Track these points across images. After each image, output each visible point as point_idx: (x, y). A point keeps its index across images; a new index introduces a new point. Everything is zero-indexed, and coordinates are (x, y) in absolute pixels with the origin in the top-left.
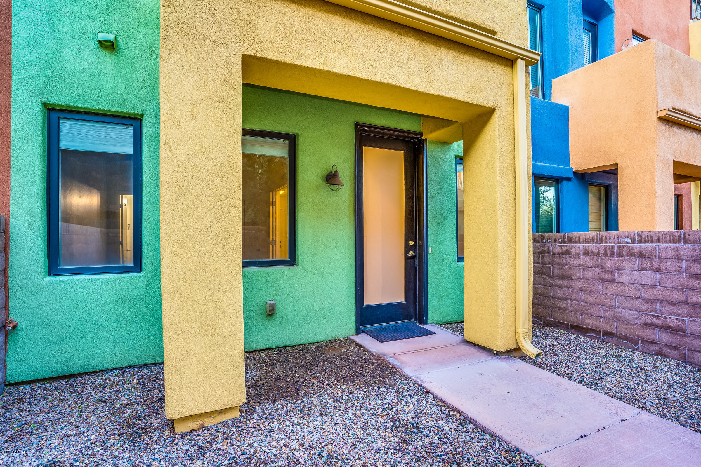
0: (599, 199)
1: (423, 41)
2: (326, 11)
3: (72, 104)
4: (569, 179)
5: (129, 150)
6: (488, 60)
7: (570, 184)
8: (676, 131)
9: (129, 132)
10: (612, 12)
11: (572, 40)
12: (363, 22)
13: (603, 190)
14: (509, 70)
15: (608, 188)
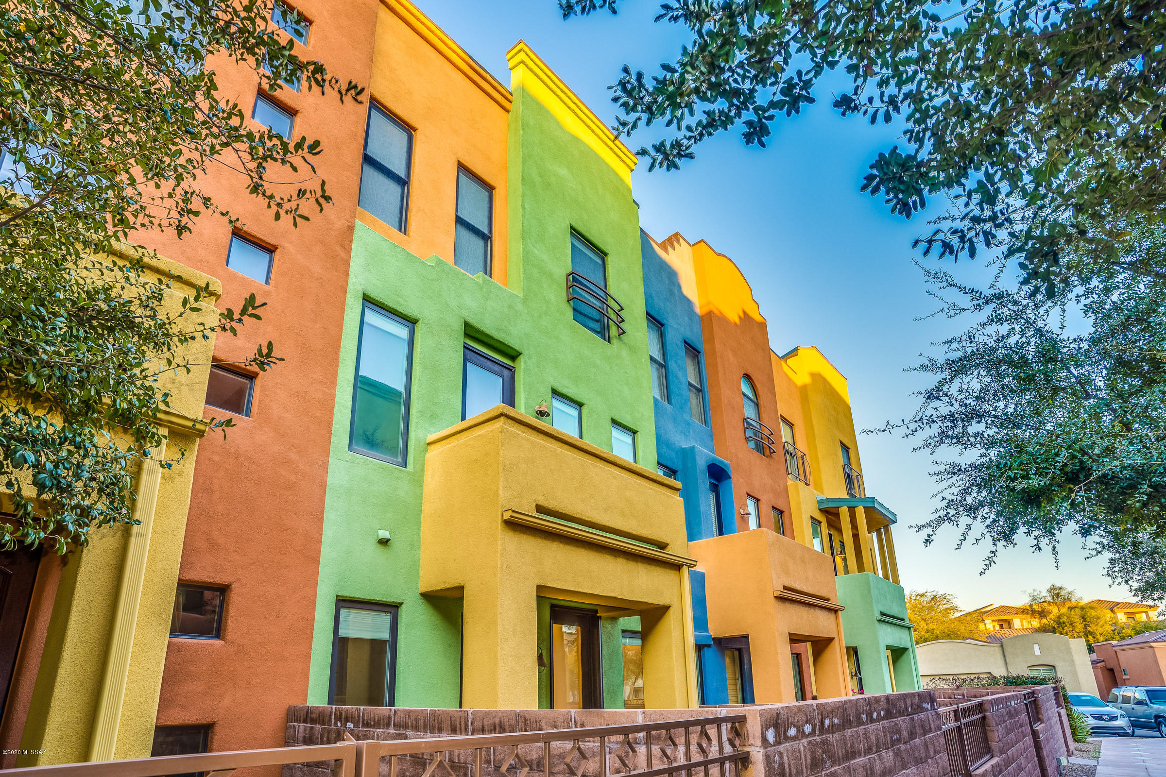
0: (734, 661)
1: (628, 559)
2: (578, 547)
3: (356, 596)
4: (709, 646)
5: (386, 636)
6: (665, 567)
7: (710, 650)
8: (788, 605)
9: (387, 618)
10: (730, 478)
11: (703, 508)
12: (597, 551)
13: (737, 653)
14: (677, 573)
15: (740, 650)
